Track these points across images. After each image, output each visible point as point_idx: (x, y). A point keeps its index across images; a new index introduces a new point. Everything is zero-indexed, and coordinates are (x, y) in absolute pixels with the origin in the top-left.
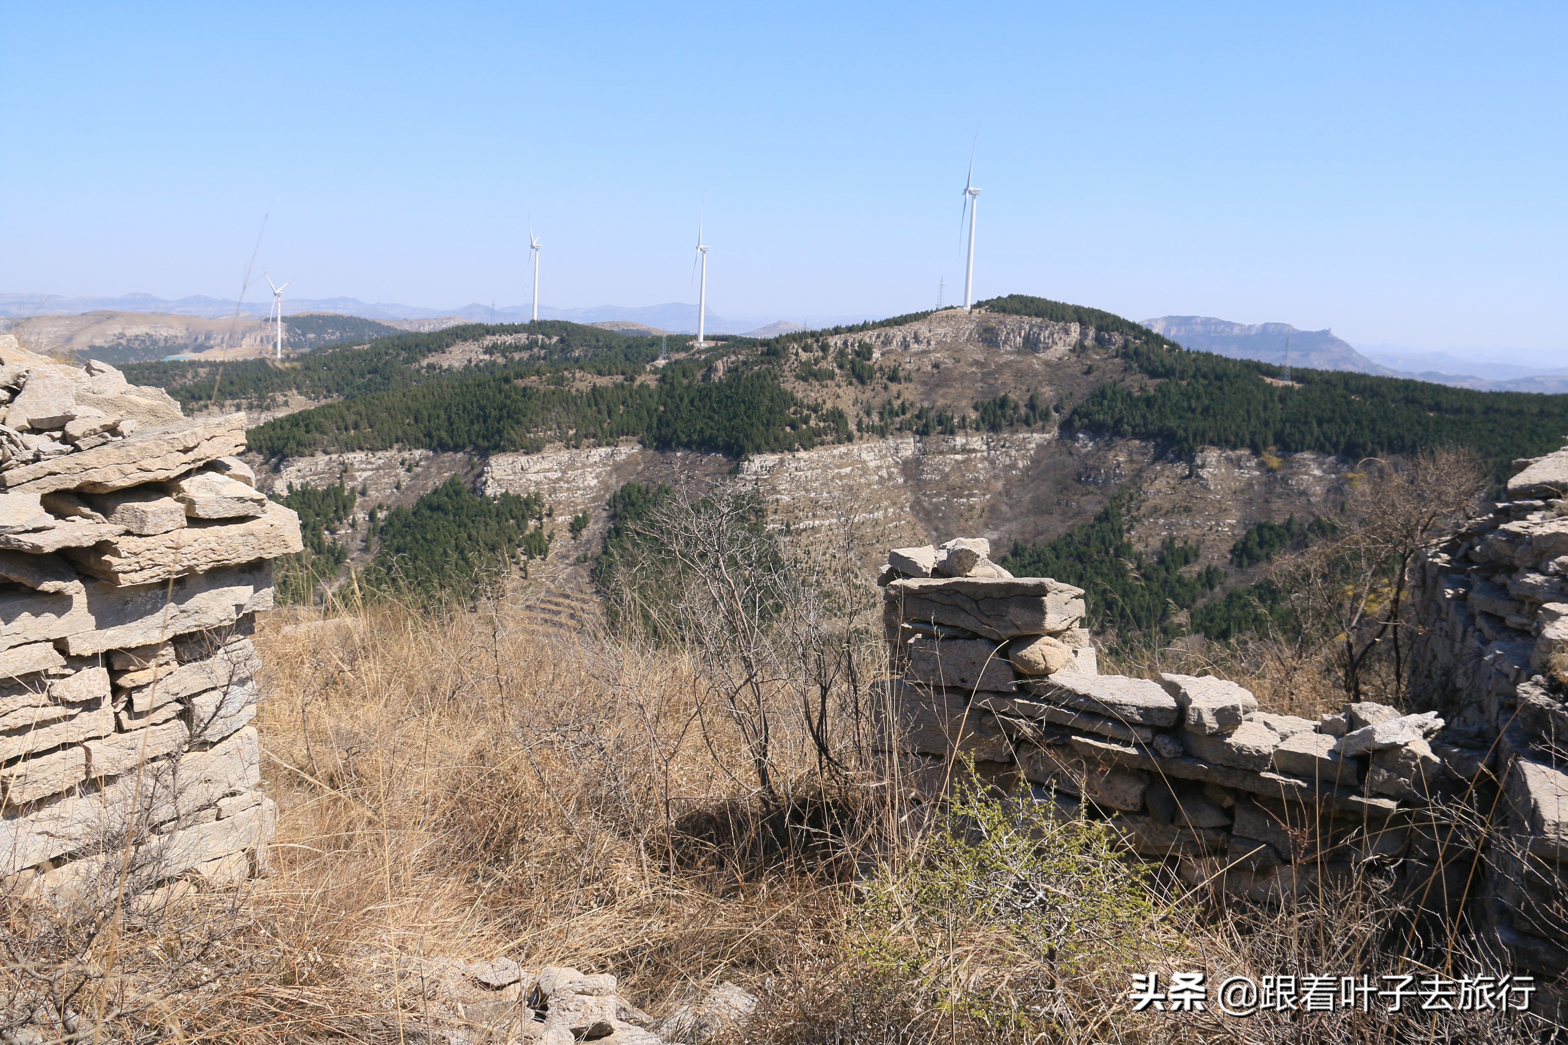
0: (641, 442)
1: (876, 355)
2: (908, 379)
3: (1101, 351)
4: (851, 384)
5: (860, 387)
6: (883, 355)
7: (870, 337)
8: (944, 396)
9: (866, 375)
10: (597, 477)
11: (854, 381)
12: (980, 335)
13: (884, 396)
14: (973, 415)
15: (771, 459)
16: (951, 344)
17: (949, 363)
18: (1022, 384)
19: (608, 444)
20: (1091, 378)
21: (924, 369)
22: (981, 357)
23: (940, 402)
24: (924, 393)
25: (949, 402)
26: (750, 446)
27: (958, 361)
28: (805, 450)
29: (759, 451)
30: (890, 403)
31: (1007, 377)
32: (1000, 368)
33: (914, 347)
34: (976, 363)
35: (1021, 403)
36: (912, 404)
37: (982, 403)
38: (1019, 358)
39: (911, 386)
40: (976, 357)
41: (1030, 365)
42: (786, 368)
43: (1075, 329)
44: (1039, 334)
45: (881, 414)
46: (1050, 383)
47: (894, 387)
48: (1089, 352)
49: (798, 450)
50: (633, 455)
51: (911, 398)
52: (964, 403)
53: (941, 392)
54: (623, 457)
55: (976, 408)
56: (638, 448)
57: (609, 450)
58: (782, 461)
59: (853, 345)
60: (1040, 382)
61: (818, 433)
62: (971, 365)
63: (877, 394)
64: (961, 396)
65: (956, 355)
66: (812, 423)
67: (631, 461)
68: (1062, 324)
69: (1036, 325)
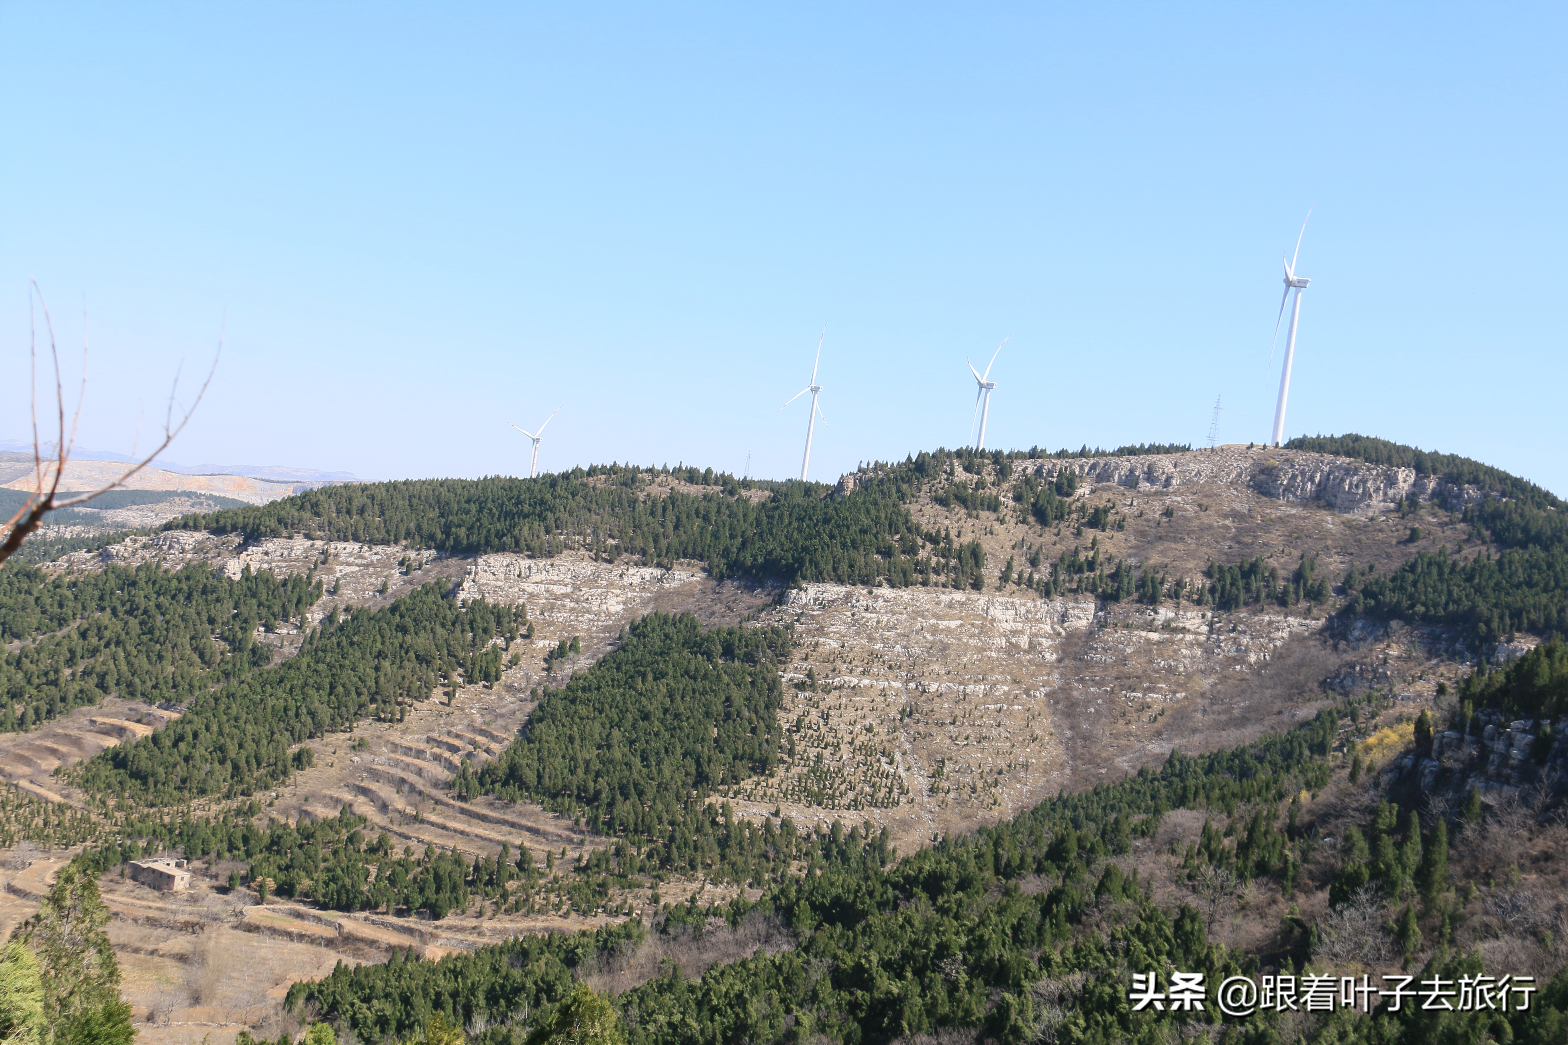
0: (708, 571)
1: (1083, 490)
2: (1120, 526)
3: (1441, 513)
4: (1024, 521)
5: (1038, 527)
6: (1093, 492)
7: (1082, 467)
8: (1163, 553)
9: (1050, 513)
10: (625, 603)
11: (1031, 519)
12: (1253, 478)
13: (1071, 543)
14: (1199, 581)
15: (833, 591)
16: (1203, 486)
17: (1191, 510)
18: (1295, 548)
19: (659, 565)
20: (1412, 548)
21: (1150, 515)
22: (1242, 507)
23: (1155, 559)
24: (1136, 547)
25: (1167, 561)
26: (809, 570)
27: (1203, 508)
28: (893, 586)
29: (819, 578)
30: (1076, 552)
31: (1275, 537)
32: (1268, 524)
33: (1145, 486)
34: (1235, 515)
35: (1282, 573)
36: (1109, 559)
37: (1220, 568)
38: (1305, 513)
39: (1119, 535)
40: (1237, 506)
41: (1319, 524)
42: (925, 488)
43: (1405, 478)
44: (1343, 480)
45: (1054, 566)
46: (1344, 551)
47: (1090, 534)
48: (1422, 512)
49: (880, 585)
50: (691, 583)
51: (1113, 551)
52: (1190, 565)
53: (1160, 548)
54: (675, 584)
55: (1208, 574)
56: (700, 576)
57: (658, 572)
58: (848, 597)
59: (1050, 474)
60: (1327, 547)
61: (922, 568)
62: (1226, 516)
63: (1062, 540)
64: (1190, 555)
65: (1205, 501)
66: (922, 554)
67: (683, 592)
68: (1382, 468)
69: (1339, 468)
